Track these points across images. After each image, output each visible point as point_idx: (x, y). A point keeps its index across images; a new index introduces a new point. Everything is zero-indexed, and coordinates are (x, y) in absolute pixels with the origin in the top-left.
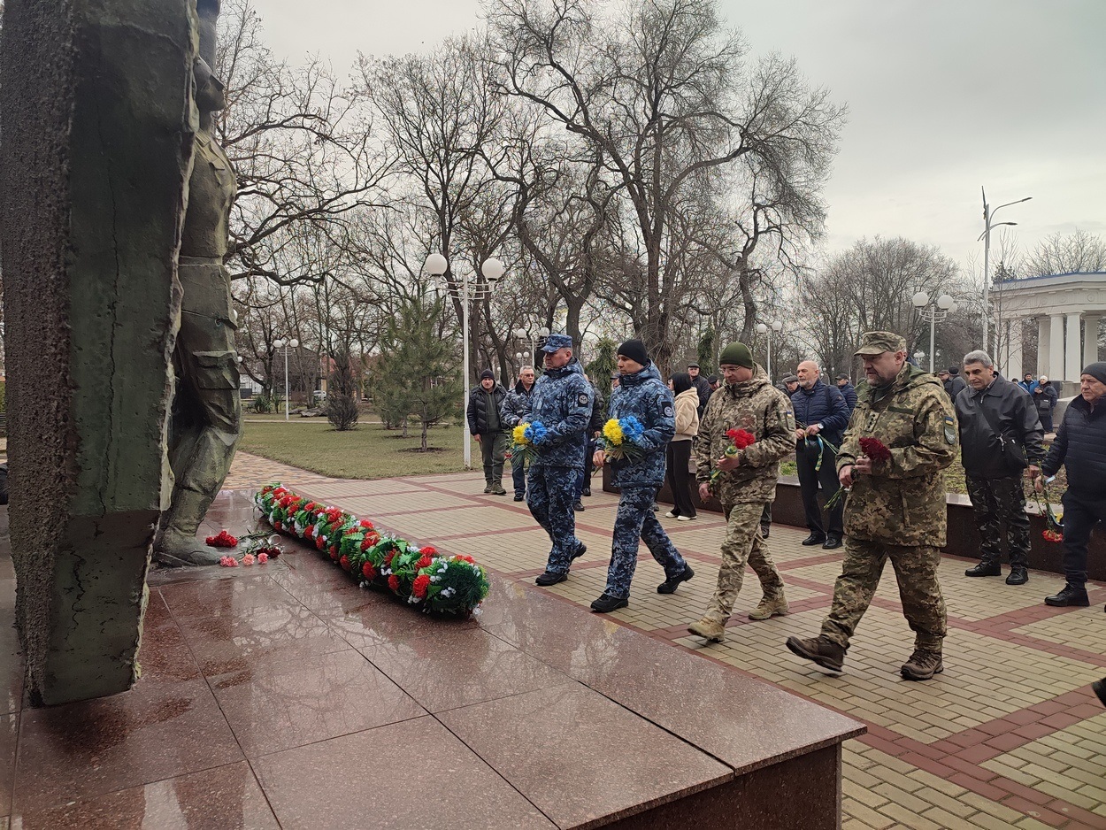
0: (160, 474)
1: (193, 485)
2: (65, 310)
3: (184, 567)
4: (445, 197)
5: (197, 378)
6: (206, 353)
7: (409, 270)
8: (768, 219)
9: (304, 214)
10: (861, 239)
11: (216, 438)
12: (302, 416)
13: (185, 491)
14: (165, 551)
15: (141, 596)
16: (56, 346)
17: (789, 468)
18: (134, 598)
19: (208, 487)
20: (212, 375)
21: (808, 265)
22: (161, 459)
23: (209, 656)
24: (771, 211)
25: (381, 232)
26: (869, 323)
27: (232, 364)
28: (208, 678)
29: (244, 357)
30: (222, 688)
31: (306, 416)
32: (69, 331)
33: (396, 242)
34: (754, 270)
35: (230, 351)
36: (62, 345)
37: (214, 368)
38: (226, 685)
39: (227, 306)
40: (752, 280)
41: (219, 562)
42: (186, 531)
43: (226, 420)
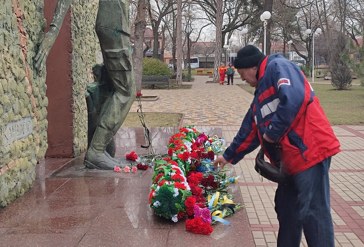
1: (103, 124)
3: (95, 169)
6: (112, 50)
11: (117, 98)
12: (325, 80)
14: (87, 160)
19: (110, 126)
20: (115, 63)
27: (125, 57)
35: (124, 49)
37: (115, 58)
41: (114, 169)
42: (98, 150)
43: (123, 88)
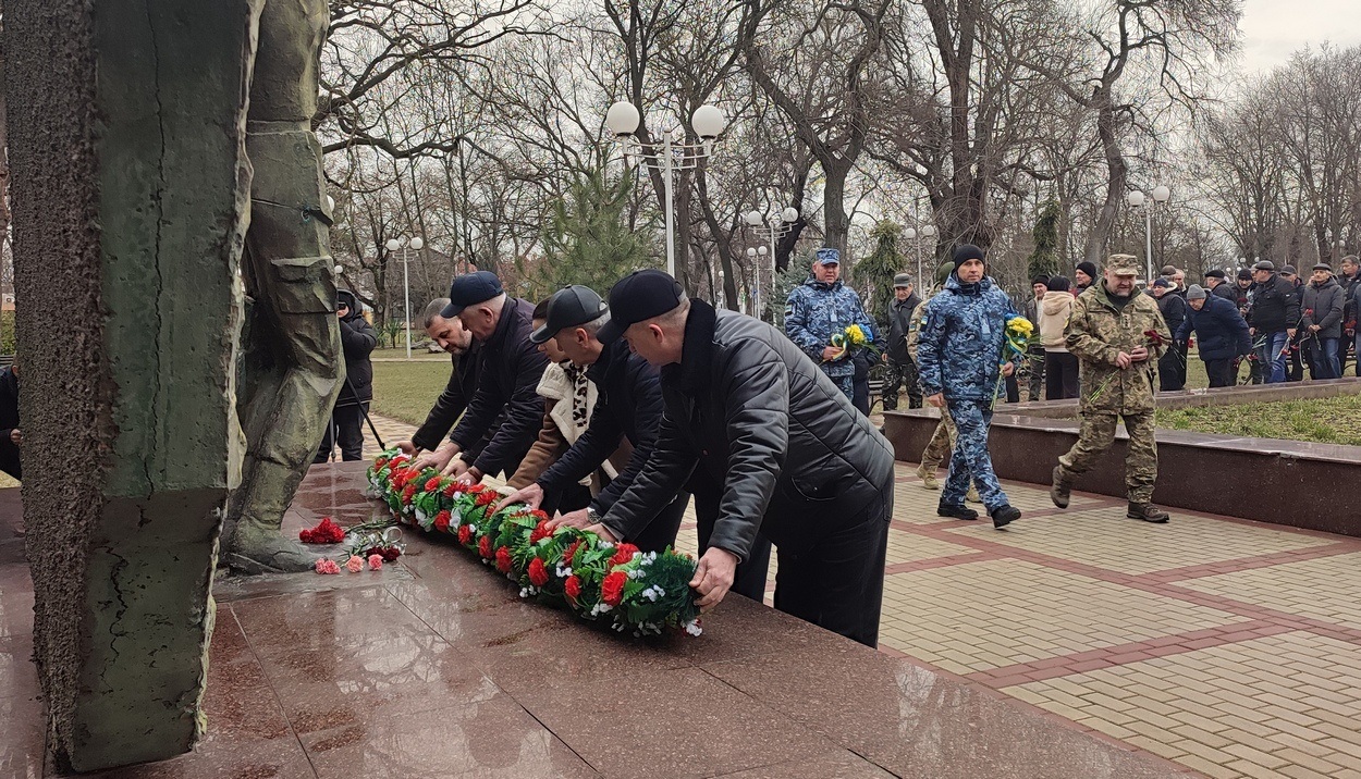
0: (226, 435)
1: (275, 454)
2: (92, 203)
3: (265, 575)
4: (635, 15)
5: (278, 297)
6: (290, 261)
7: (582, 127)
8: (1143, 25)
9: (426, 50)
10: (1301, 49)
11: (306, 385)
12: (431, 352)
13: (264, 464)
14: (239, 551)
15: (204, 613)
16: (81, 256)
17: (1186, 418)
18: (195, 616)
19: (296, 457)
20: (299, 293)
21: (1212, 95)
22: (227, 415)
23: (302, 704)
24: (1147, 12)
25: (540, 72)
26: (1317, 184)
27: (326, 277)
28: (301, 735)
29: (345, 266)
30: (322, 750)
31: (437, 352)
32: (99, 232)
33: (564, 87)
34: (1122, 106)
35: (323, 258)
36: (89, 253)
37: (301, 282)
38: (326, 746)
39: (318, 190)
40: (1119, 123)
41: (314, 568)
42: (267, 522)
43: (319, 359)
